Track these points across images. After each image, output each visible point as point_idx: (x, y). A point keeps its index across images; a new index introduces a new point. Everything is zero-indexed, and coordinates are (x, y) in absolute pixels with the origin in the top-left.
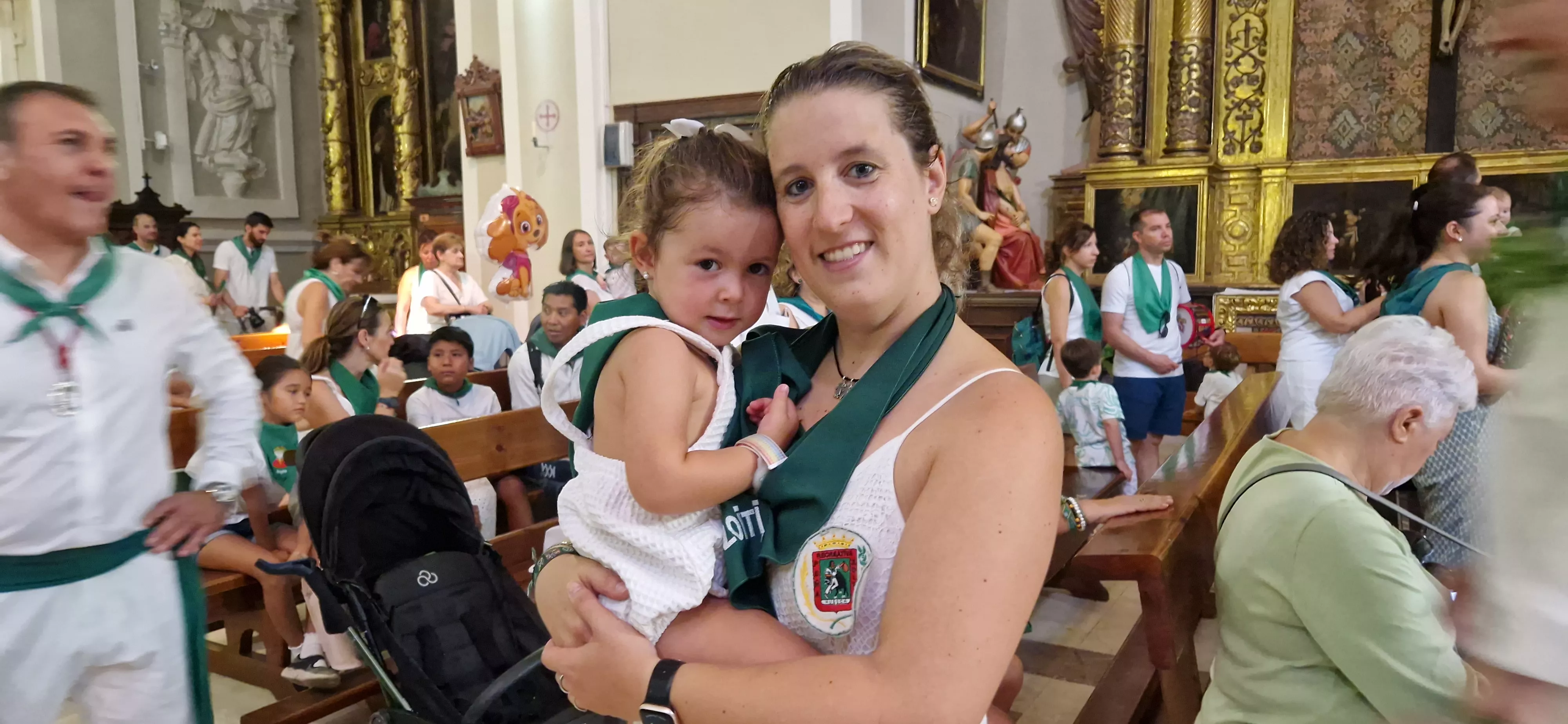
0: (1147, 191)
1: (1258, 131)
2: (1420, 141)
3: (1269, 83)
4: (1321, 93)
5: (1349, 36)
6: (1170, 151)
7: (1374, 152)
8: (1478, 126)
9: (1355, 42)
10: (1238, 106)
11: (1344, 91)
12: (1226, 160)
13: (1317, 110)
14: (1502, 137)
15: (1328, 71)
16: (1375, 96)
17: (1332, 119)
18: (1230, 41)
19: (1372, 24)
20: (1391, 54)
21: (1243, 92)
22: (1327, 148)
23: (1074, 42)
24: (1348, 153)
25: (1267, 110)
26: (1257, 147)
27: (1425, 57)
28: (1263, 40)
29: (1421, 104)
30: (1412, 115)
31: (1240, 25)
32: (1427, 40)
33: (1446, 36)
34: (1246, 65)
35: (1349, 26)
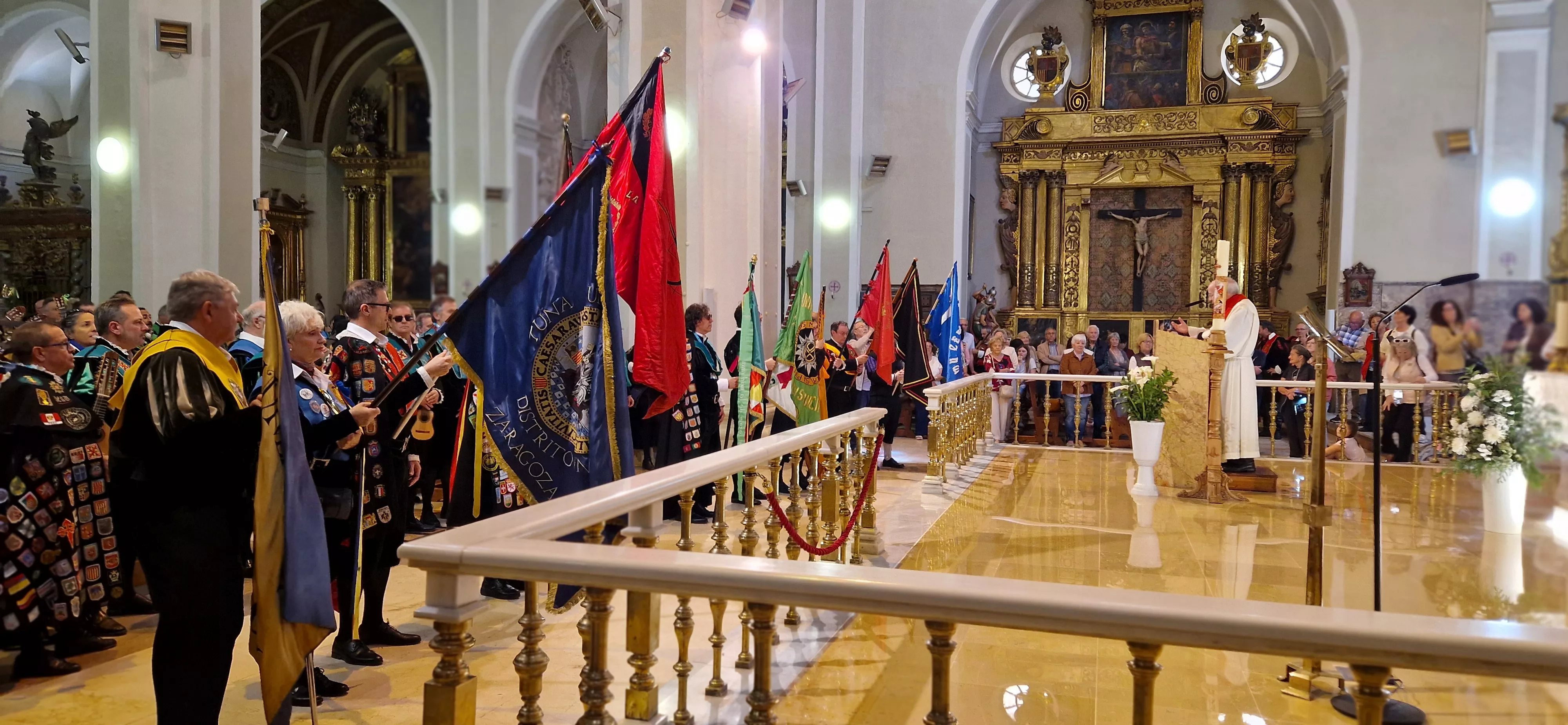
0: (1038, 320)
1: (1076, 299)
2: (1131, 306)
3: (1080, 280)
4: (1097, 285)
5: (1106, 267)
6: (1046, 305)
7: (1116, 310)
8: (1150, 302)
9: (1108, 269)
10: (1069, 289)
11: (1106, 286)
12: (1064, 309)
13: (1096, 292)
14: (1157, 306)
15: (1099, 278)
16: (1116, 289)
17: (1101, 296)
18: (1066, 265)
19: (1114, 263)
20: (1121, 274)
21: (1071, 284)
22: (1100, 306)
23: (1005, 259)
24: (1107, 309)
25: (1079, 291)
26: (1076, 305)
27: (1132, 276)
28: (1077, 266)
29: (1131, 293)
30: (1128, 296)
31: (1069, 260)
32: (1132, 271)
33: (1139, 271)
34: (1072, 274)
35: (1107, 263)
